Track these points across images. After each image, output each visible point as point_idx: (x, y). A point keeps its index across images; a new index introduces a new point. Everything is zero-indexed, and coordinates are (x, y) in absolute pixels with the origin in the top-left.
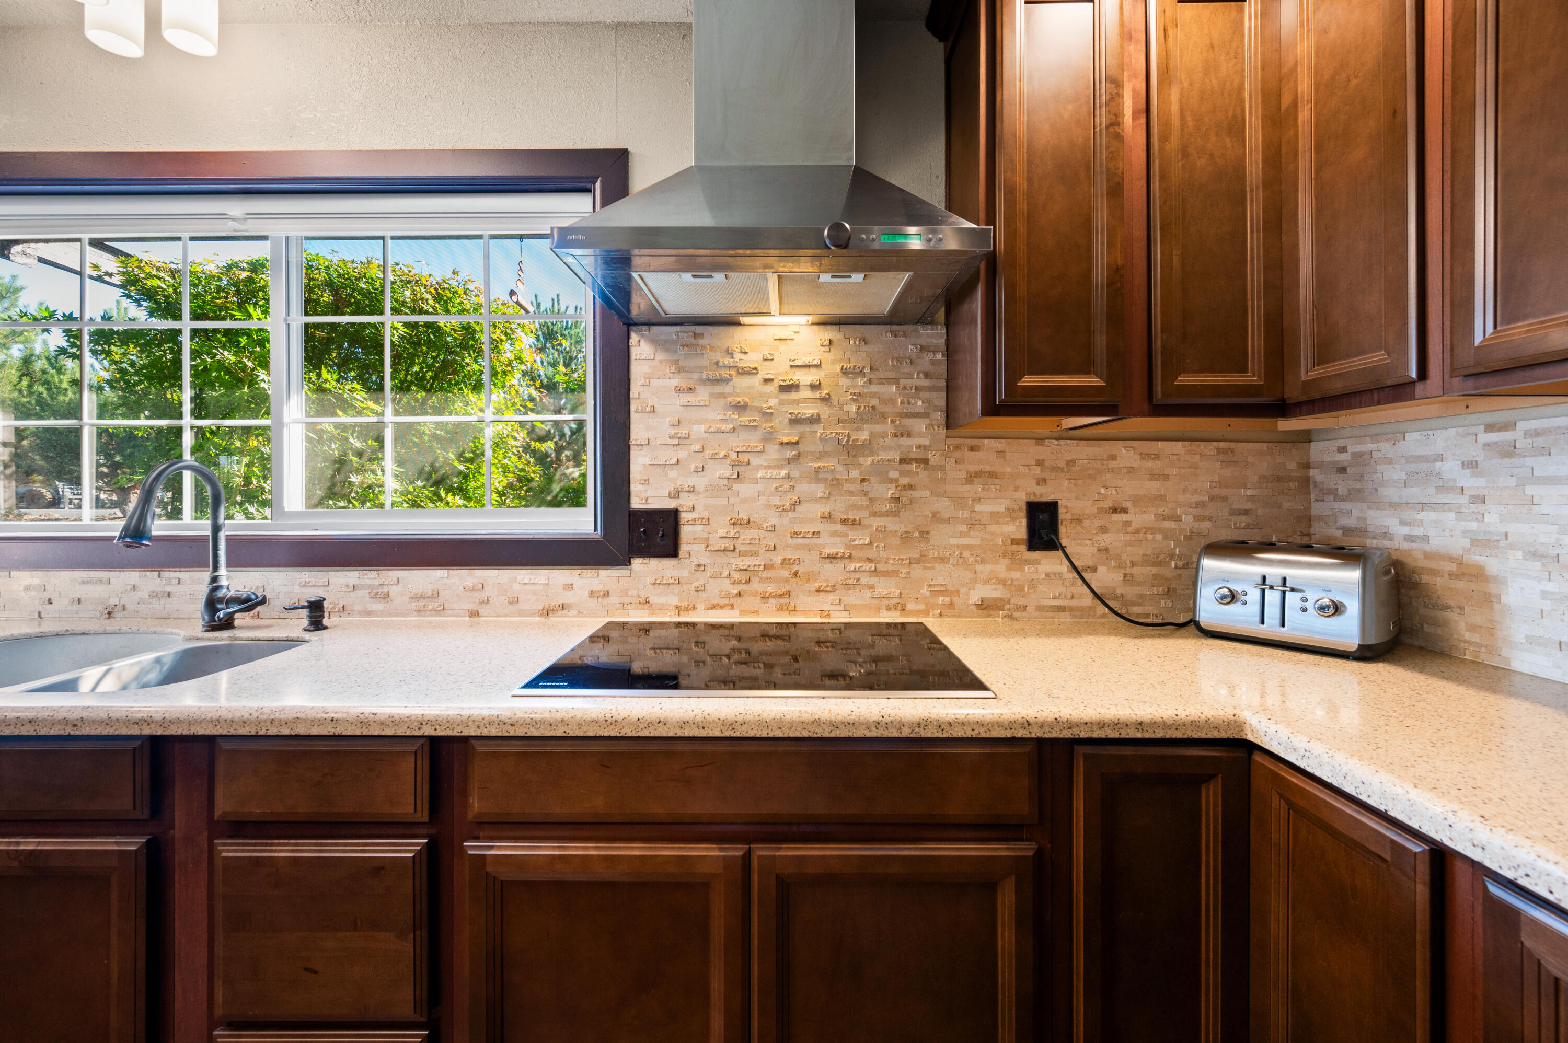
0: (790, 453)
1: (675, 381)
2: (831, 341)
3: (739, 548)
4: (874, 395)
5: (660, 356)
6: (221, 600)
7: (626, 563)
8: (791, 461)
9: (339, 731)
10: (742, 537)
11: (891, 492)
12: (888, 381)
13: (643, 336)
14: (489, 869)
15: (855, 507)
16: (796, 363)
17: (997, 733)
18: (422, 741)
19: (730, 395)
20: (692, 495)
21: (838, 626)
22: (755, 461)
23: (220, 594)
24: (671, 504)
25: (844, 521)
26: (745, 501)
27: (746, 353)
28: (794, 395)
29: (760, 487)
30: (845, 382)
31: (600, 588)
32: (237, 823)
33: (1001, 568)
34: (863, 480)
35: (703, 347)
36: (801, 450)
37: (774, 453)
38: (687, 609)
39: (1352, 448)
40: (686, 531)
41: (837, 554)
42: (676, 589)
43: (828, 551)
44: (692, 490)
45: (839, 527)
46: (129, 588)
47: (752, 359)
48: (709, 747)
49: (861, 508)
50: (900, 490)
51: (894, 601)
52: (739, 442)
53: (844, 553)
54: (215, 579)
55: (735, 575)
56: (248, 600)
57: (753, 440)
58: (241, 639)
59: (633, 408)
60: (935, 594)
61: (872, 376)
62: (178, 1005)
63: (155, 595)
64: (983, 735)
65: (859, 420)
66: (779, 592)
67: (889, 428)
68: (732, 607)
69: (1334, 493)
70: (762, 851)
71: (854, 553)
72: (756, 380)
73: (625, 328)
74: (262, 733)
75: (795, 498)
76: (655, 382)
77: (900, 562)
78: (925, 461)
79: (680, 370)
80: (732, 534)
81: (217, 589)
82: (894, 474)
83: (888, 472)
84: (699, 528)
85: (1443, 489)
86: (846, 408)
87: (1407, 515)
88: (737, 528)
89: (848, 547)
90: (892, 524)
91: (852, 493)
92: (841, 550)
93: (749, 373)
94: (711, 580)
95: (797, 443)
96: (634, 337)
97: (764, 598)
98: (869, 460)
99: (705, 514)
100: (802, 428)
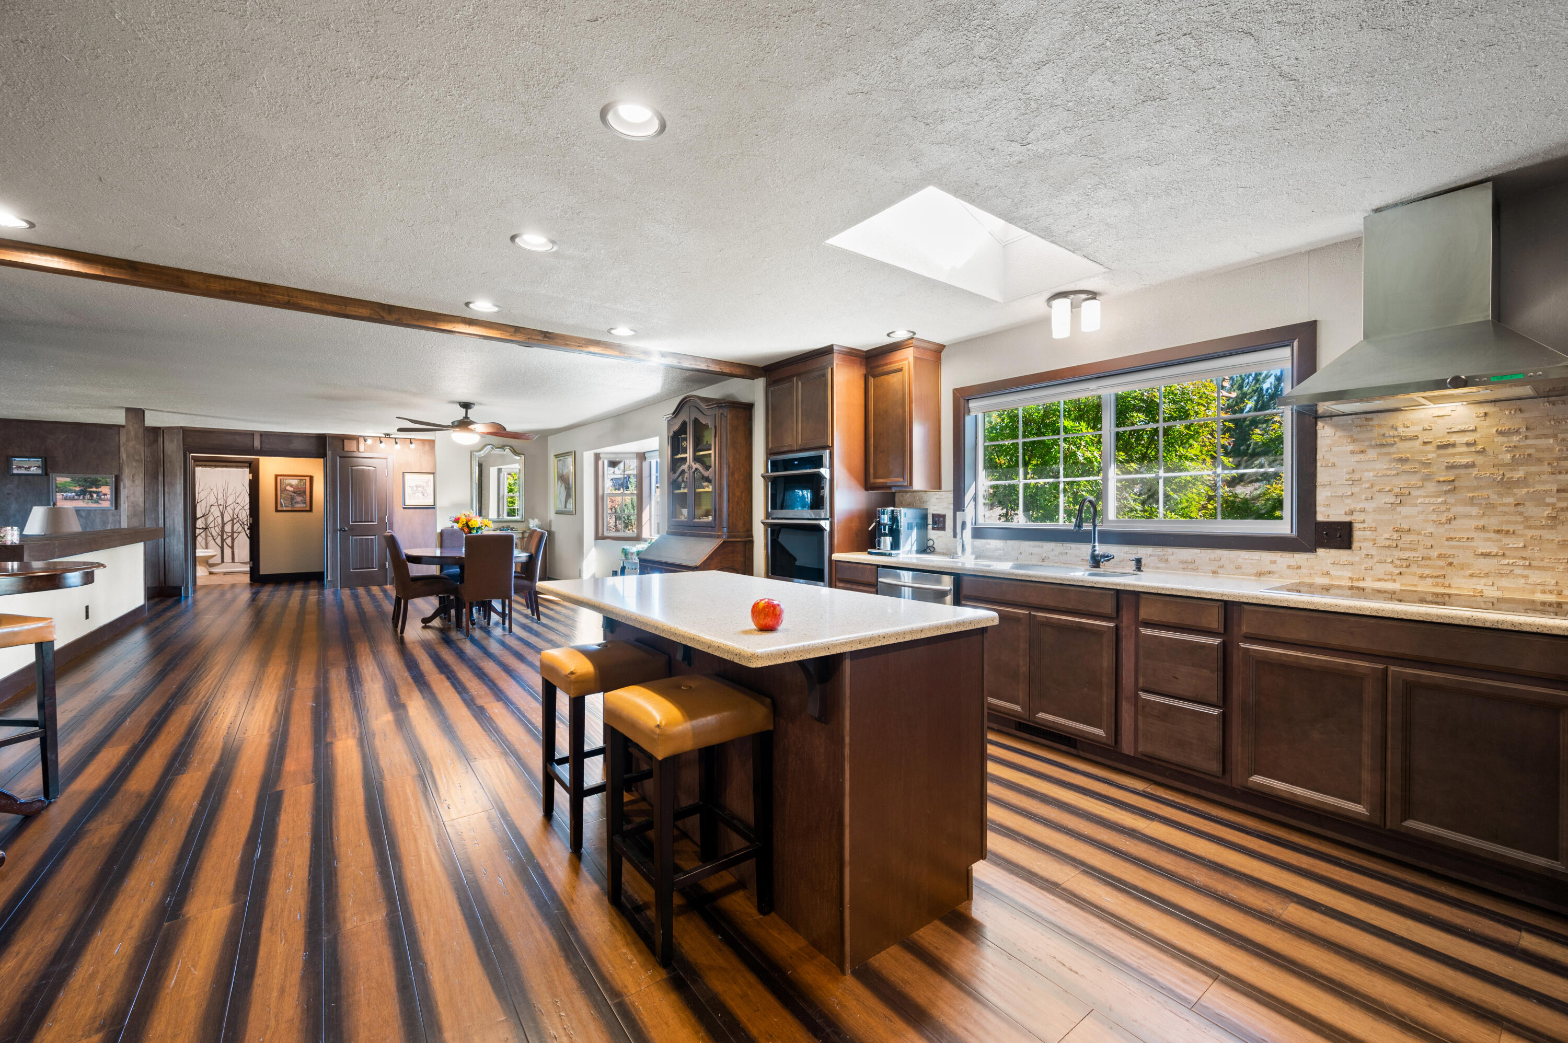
0: (1446, 488)
1: (1351, 448)
2: (1486, 414)
3: (1400, 545)
4: (1530, 446)
5: (1339, 434)
6: (1097, 556)
7: (1313, 550)
8: (1446, 492)
9: (1189, 595)
10: (1403, 539)
11: (1547, 512)
12: (1546, 436)
13: (1326, 423)
14: (1251, 654)
15: (1509, 522)
16: (1452, 430)
17: (1555, 632)
18: (1220, 603)
19: (1394, 453)
20: (1363, 514)
21: (1491, 600)
22: (1415, 493)
23: (1097, 552)
24: (1347, 519)
25: (1498, 532)
26: (1406, 517)
27: (1408, 427)
28: (1450, 451)
29: (1420, 509)
30: (1500, 439)
31: (1295, 564)
32: (1146, 623)
34: (1517, 505)
35: (1372, 426)
36: (1457, 485)
37: (1431, 487)
38: (1358, 580)
40: (1357, 534)
41: (1490, 552)
42: (1350, 567)
43: (1480, 551)
44: (1363, 511)
45: (1493, 535)
47: (1414, 430)
48: (1363, 620)
49: (1516, 523)
50: (1557, 511)
51: (1550, 588)
52: (1401, 481)
53: (1497, 553)
54: (1094, 547)
55: (1398, 563)
56: (1108, 556)
57: (1415, 480)
58: (1109, 569)
59: (1319, 464)
61: (1528, 434)
62: (1124, 682)
63: (1061, 554)
64: (1547, 632)
65: (1514, 464)
66: (1435, 574)
67: (1546, 468)
68: (1394, 581)
70: (1392, 668)
71: (1507, 553)
72: (1417, 444)
73: (1314, 420)
74: (1158, 592)
75: (1451, 516)
76: (1334, 449)
77: (1556, 561)
79: (1355, 441)
80: (1395, 537)
81: (1095, 551)
82: (1548, 500)
83: (1545, 499)
84: (1369, 533)
86: (1500, 457)
88: (1399, 534)
89: (1500, 548)
90: (1547, 534)
91: (1506, 513)
92: (1494, 550)
93: (1410, 439)
94: (1378, 564)
95: (1453, 481)
96: (1320, 424)
97: (1422, 577)
98: (1525, 491)
99: (1374, 525)
100: (1457, 471)
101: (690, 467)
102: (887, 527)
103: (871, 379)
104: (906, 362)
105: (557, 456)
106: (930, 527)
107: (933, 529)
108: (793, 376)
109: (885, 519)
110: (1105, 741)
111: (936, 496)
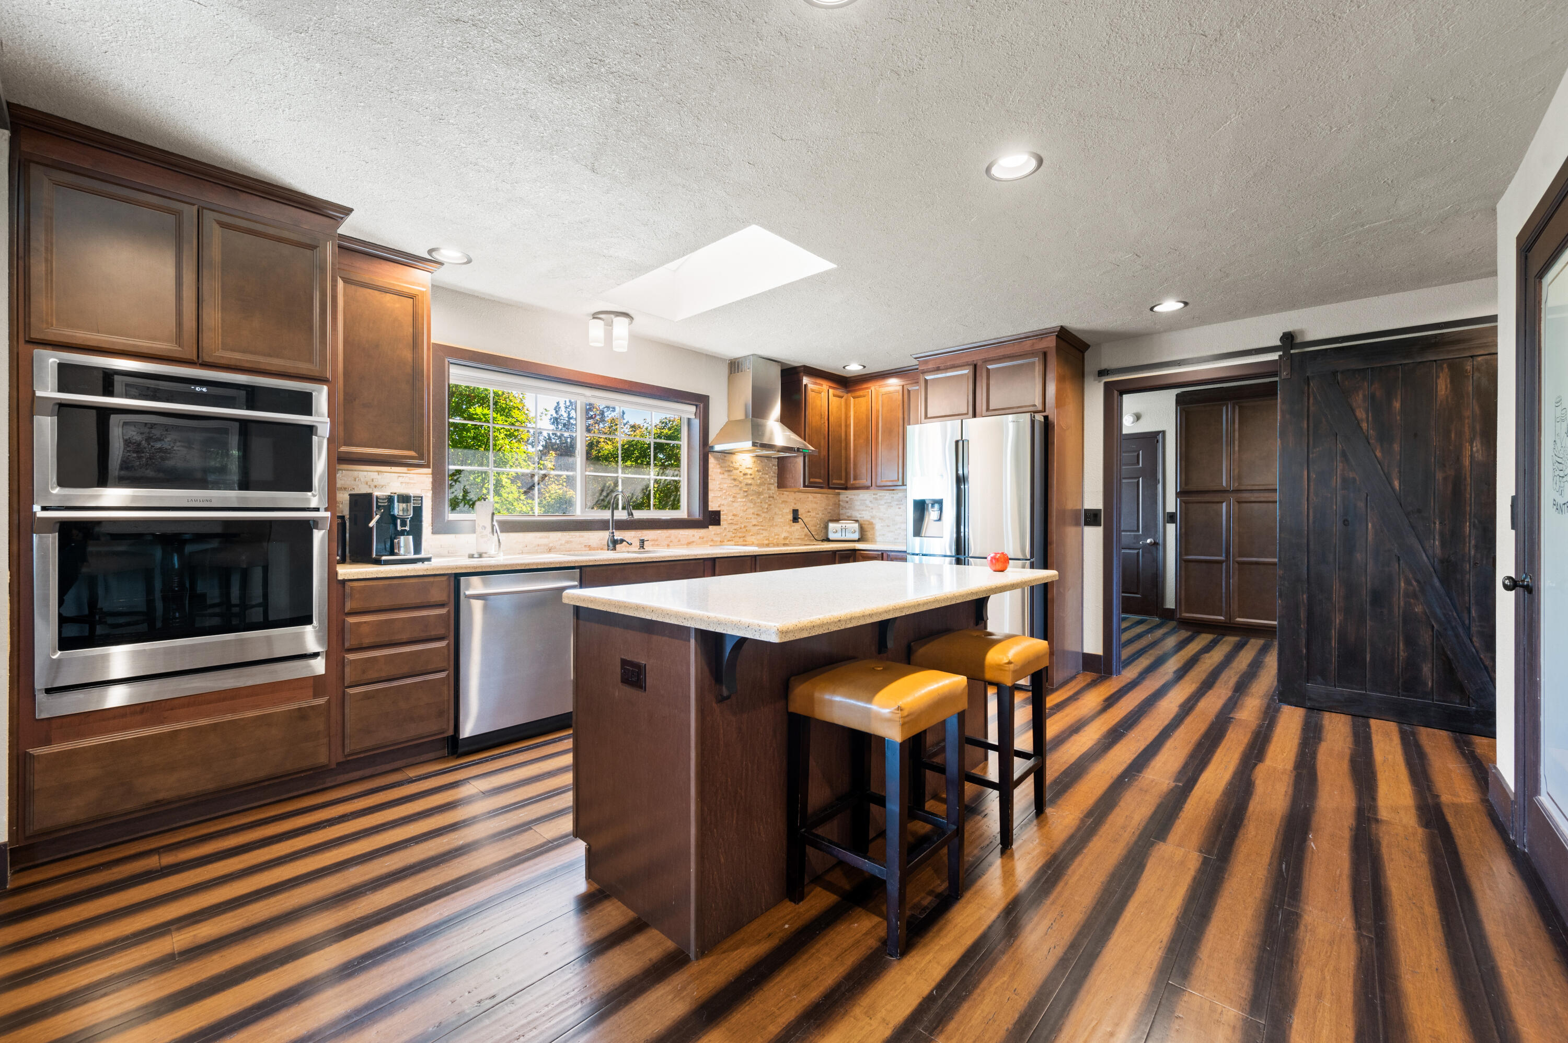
0: (746, 494)
1: (721, 471)
4: (763, 478)
6: (617, 540)
7: (708, 527)
8: (746, 496)
10: (735, 519)
11: (766, 506)
12: (766, 473)
13: (712, 455)
16: (747, 467)
19: (732, 475)
20: (723, 507)
22: (738, 496)
23: (615, 538)
24: (718, 509)
25: (757, 514)
26: (735, 508)
28: (746, 477)
29: (738, 504)
30: (757, 473)
31: (701, 536)
33: (787, 528)
34: (761, 502)
35: (727, 460)
36: (748, 493)
37: (742, 494)
38: (722, 542)
39: (850, 497)
40: (723, 517)
42: (719, 536)
43: (753, 523)
44: (724, 505)
45: (756, 516)
47: (737, 465)
49: (760, 511)
50: (768, 505)
51: (767, 538)
52: (734, 490)
54: (617, 533)
55: (733, 531)
56: (622, 540)
57: (737, 489)
59: (709, 478)
60: (775, 535)
61: (763, 472)
67: (766, 487)
68: (733, 541)
69: (845, 507)
71: (759, 524)
72: (738, 471)
73: (707, 452)
75: (746, 508)
76: (716, 470)
78: (773, 497)
79: (722, 468)
80: (733, 519)
81: (613, 537)
82: (767, 501)
84: (726, 516)
85: (867, 507)
86: (757, 481)
87: (860, 512)
88: (734, 517)
90: (766, 515)
91: (758, 506)
92: (756, 523)
93: (736, 469)
94: (727, 533)
95: (748, 491)
96: (710, 456)
97: (740, 537)
98: (762, 496)
99: (727, 512)
100: (749, 487)
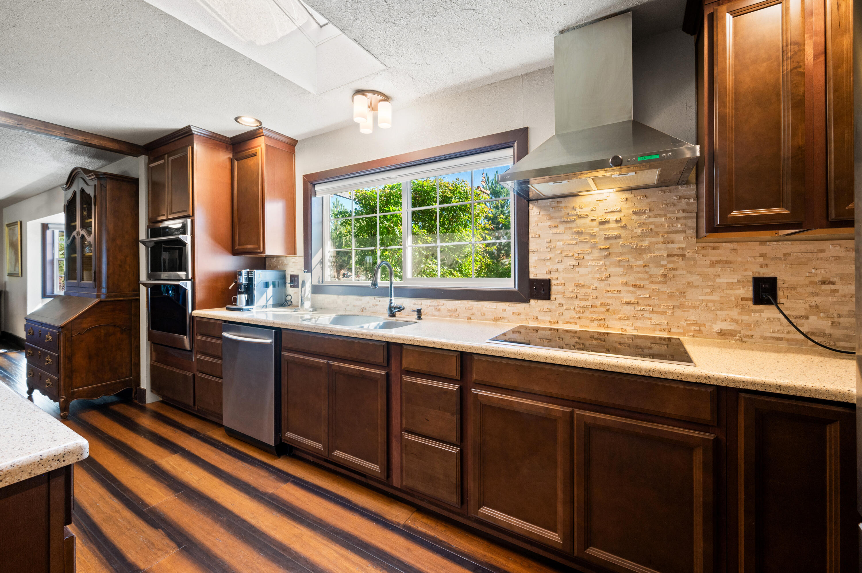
0: (605, 253)
1: (549, 223)
2: (626, 199)
3: (579, 297)
4: (651, 223)
5: (542, 213)
6: (393, 307)
7: (527, 301)
8: (605, 257)
10: (580, 292)
11: (661, 271)
12: (660, 216)
13: (534, 205)
14: (479, 399)
15: (640, 279)
16: (608, 211)
17: (690, 380)
18: (458, 353)
19: (574, 228)
20: (557, 273)
21: (630, 336)
22: (587, 257)
23: (392, 305)
24: (547, 277)
25: (635, 286)
26: (582, 275)
27: (582, 208)
28: (607, 226)
29: (589, 269)
30: (635, 218)
31: (517, 311)
32: (408, 371)
33: (735, 313)
34: (645, 266)
35: (562, 207)
36: (611, 252)
37: (596, 253)
38: (554, 323)
40: (554, 289)
41: (630, 301)
42: (549, 314)
43: (625, 300)
44: (557, 271)
45: (632, 289)
46: (367, 302)
47: (586, 210)
48: (557, 368)
49: (644, 279)
50: (668, 271)
51: (664, 327)
52: (578, 249)
53: (634, 301)
54: (391, 300)
55: (577, 309)
56: (400, 308)
57: (586, 248)
58: (399, 320)
59: (530, 236)
60: (689, 325)
61: (650, 214)
62: (393, 422)
63: (373, 305)
64: (684, 380)
65: (643, 236)
66: (599, 318)
67: (661, 239)
68: (576, 323)
70: (578, 412)
71: (640, 301)
72: (587, 220)
73: (527, 202)
74: (415, 344)
75: (607, 274)
76: (540, 224)
77: (667, 307)
78: (683, 256)
79: (551, 218)
80: (575, 291)
81: (391, 303)
82: (663, 263)
83: (660, 261)
84: (560, 287)
86: (635, 231)
88: (578, 288)
89: (636, 298)
90: (662, 288)
91: (639, 272)
92: (633, 300)
93: (584, 217)
94: (566, 311)
95: (609, 248)
96: (531, 206)
97: (592, 320)
98: (649, 256)
99: (563, 281)
100: (611, 241)
101: (78, 233)
102: (243, 286)
103: (236, 163)
104: (259, 148)
105: (8, 225)
106: (288, 285)
107: (291, 286)
108: (166, 154)
109: (243, 280)
110: (379, 476)
111: (293, 260)
